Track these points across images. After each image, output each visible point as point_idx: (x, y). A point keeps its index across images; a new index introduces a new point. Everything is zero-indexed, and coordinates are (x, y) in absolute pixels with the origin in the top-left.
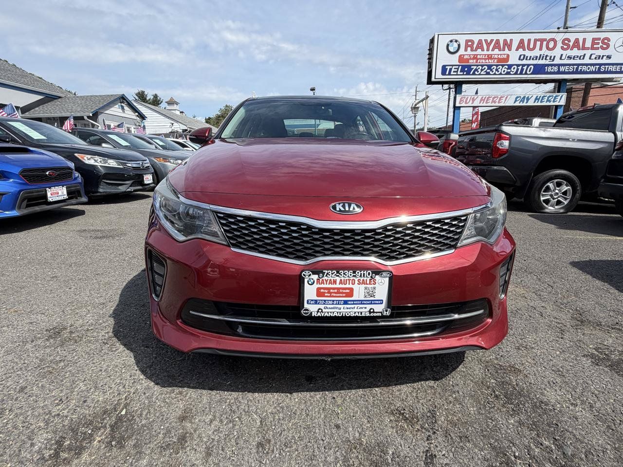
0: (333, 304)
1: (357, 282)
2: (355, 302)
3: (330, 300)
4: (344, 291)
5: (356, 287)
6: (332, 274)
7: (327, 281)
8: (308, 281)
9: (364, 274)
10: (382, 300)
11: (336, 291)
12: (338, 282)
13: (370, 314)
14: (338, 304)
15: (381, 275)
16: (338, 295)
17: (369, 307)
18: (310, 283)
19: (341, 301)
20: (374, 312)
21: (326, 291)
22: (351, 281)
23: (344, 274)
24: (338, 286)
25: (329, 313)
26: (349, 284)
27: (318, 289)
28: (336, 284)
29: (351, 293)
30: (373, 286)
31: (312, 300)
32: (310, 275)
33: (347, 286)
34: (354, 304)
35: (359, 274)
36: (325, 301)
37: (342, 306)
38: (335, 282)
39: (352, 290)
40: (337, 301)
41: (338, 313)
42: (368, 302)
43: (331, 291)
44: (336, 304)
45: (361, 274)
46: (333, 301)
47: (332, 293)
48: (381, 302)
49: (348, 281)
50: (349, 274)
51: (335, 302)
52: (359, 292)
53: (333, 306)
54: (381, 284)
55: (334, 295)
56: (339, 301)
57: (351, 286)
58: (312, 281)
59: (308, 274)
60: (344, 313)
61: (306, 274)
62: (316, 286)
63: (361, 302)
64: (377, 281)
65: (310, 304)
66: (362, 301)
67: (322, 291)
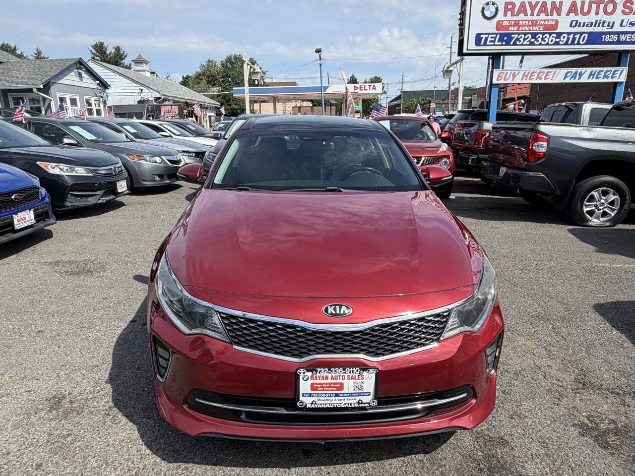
0: (325, 397)
1: (346, 378)
2: (345, 395)
3: (323, 394)
4: (335, 386)
5: (346, 382)
6: (324, 371)
7: (319, 377)
8: (303, 378)
9: (353, 371)
10: (370, 393)
11: (328, 385)
12: (330, 378)
13: (359, 404)
14: (330, 397)
15: (368, 371)
16: (330, 389)
17: (358, 398)
18: (305, 379)
19: (333, 394)
20: (362, 403)
21: (319, 386)
22: (341, 377)
23: (335, 371)
24: (329, 381)
25: (322, 405)
26: (340, 379)
27: (312, 384)
28: (328, 380)
29: (341, 387)
30: (361, 380)
31: (307, 394)
32: (304, 373)
33: (338, 381)
34: (344, 396)
35: (349, 371)
36: (318, 394)
37: (334, 398)
38: (327, 378)
39: (342, 384)
40: (329, 394)
41: (329, 404)
42: (357, 394)
43: (324, 385)
44: (328, 397)
45: (350, 371)
46: (326, 394)
47: (325, 387)
48: (368, 394)
49: (338, 377)
50: (340, 371)
51: (327, 395)
52: (349, 386)
53: (325, 398)
54: (368, 379)
55: (326, 389)
56: (331, 394)
57: (341, 381)
58: (307, 377)
59: (303, 372)
60: (335, 405)
61: (301, 372)
62: (310, 382)
63: (351, 395)
64: (364, 377)
65: (305, 396)
66: (351, 393)
67: (316, 385)
